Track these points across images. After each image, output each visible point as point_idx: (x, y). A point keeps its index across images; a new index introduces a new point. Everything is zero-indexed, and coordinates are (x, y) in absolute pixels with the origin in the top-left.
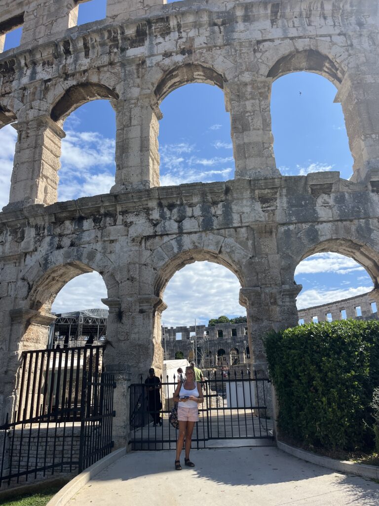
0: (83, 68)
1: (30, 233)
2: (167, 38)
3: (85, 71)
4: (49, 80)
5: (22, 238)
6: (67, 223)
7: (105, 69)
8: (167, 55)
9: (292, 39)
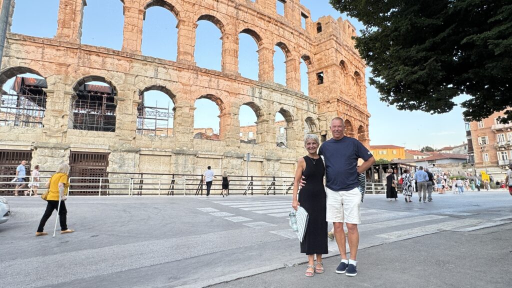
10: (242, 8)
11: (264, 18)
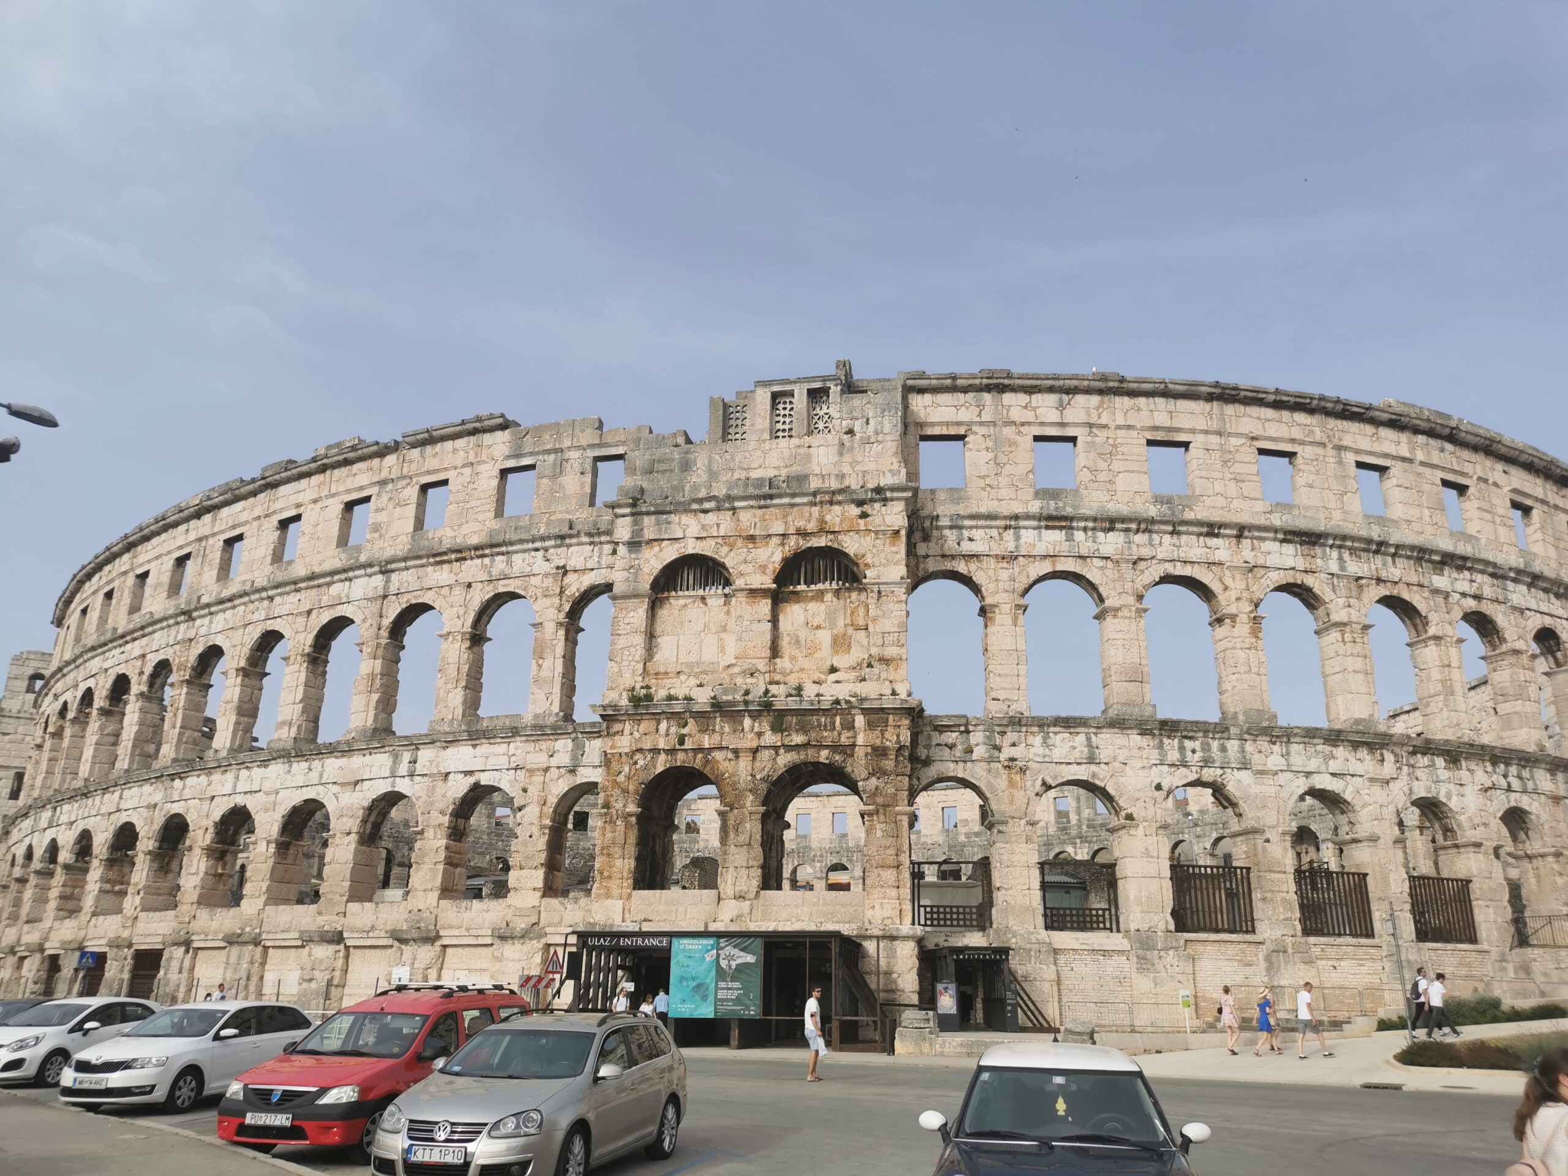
0: (1396, 580)
1: (1389, 757)
2: (1462, 576)
3: (1396, 583)
4: (1362, 578)
5: (1383, 760)
6: (1419, 756)
7: (1415, 588)
8: (1464, 595)
9: (1541, 613)
10: (394, 566)
11: (445, 558)
